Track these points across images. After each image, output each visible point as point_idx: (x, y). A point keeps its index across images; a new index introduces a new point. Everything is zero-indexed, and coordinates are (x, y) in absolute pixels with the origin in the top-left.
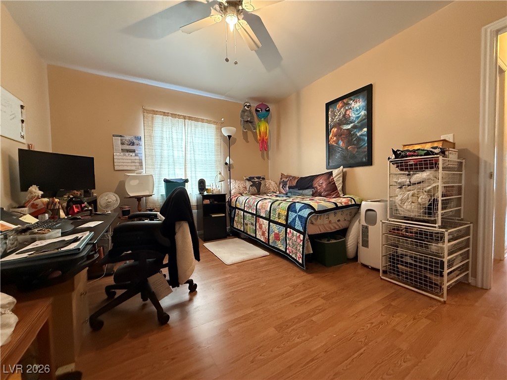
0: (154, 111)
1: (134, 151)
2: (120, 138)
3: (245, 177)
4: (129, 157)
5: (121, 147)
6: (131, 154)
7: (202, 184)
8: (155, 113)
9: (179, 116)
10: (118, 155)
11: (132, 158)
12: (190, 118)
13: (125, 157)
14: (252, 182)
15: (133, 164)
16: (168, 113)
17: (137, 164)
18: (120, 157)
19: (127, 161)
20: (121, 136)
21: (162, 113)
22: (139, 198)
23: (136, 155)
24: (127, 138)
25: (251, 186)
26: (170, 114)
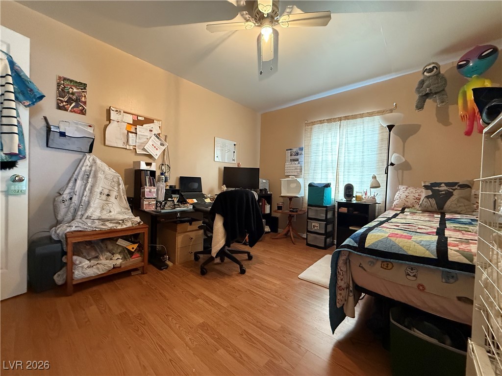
0: (312, 122)
1: (297, 160)
2: (290, 151)
3: (425, 182)
4: (294, 165)
5: (290, 158)
6: (296, 162)
7: (349, 189)
8: (313, 123)
9: (334, 120)
10: (288, 164)
11: (296, 165)
12: (347, 118)
13: (291, 166)
14: (433, 191)
15: (296, 171)
16: (324, 120)
17: (299, 170)
18: (289, 166)
19: (292, 168)
20: (291, 149)
21: (319, 122)
22: (291, 198)
23: (298, 163)
24: (294, 150)
25: (427, 197)
26: (325, 121)
